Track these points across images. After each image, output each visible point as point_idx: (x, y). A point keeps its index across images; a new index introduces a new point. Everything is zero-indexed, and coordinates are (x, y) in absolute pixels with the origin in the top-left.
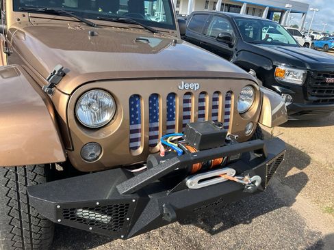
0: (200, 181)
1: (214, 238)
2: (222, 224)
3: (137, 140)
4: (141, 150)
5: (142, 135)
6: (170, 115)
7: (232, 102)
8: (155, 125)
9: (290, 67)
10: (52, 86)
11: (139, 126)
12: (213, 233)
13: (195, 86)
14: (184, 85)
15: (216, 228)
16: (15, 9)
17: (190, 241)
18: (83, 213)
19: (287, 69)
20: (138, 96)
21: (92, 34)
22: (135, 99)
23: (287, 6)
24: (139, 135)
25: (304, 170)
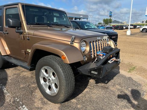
0: (111, 61)
1: (108, 84)
2: (107, 81)
4: (93, 57)
5: (93, 53)
8: (94, 50)
10: (73, 42)
11: (92, 50)
12: (107, 83)
13: (100, 38)
14: (98, 38)
15: (106, 82)
18: (93, 72)
20: (91, 42)
23: (81, 16)
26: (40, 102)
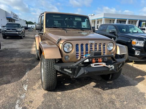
0: (95, 65)
2: (108, 88)
3: (78, 56)
4: (79, 58)
6: (87, 50)
7: (106, 47)
8: (83, 52)
9: (138, 40)
10: (58, 42)
11: (78, 52)
12: (104, 90)
13: (93, 42)
14: (90, 42)
16: (46, 27)
17: (96, 91)
19: (137, 41)
20: (78, 44)
21: (66, 32)
22: (77, 45)
24: (79, 54)
25: (144, 77)
26: (38, 86)
